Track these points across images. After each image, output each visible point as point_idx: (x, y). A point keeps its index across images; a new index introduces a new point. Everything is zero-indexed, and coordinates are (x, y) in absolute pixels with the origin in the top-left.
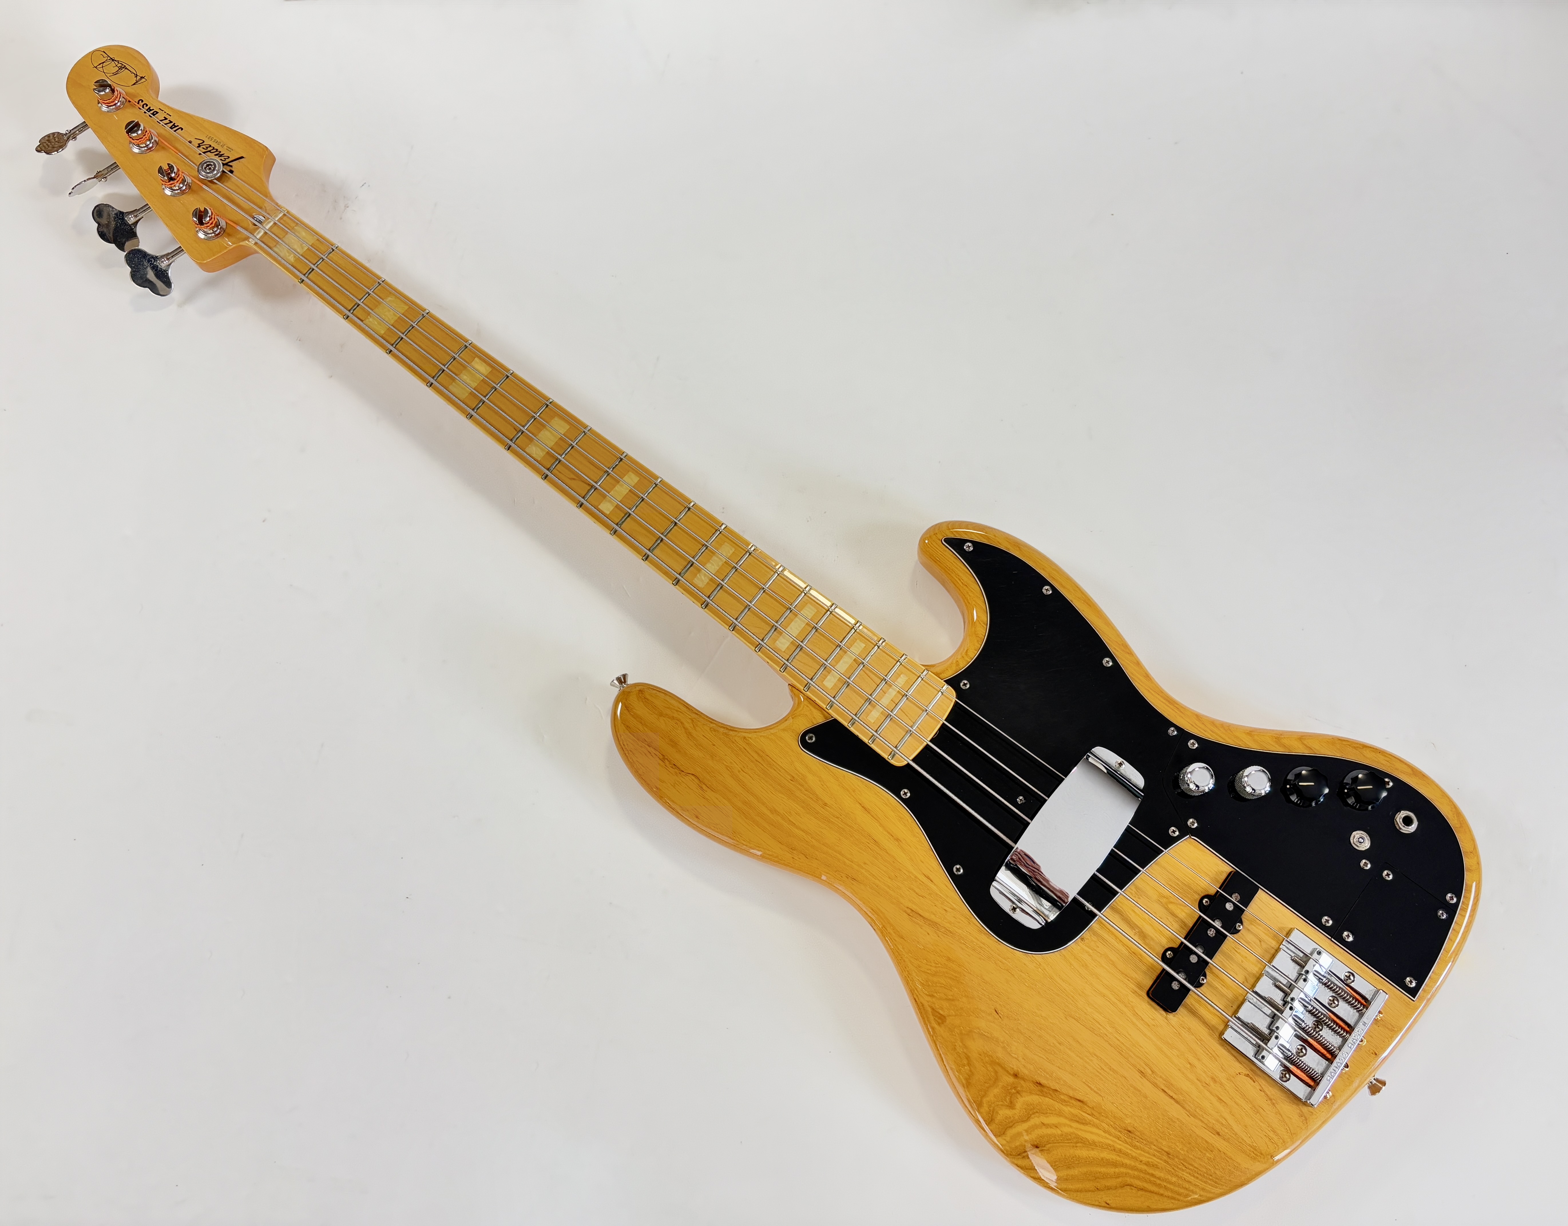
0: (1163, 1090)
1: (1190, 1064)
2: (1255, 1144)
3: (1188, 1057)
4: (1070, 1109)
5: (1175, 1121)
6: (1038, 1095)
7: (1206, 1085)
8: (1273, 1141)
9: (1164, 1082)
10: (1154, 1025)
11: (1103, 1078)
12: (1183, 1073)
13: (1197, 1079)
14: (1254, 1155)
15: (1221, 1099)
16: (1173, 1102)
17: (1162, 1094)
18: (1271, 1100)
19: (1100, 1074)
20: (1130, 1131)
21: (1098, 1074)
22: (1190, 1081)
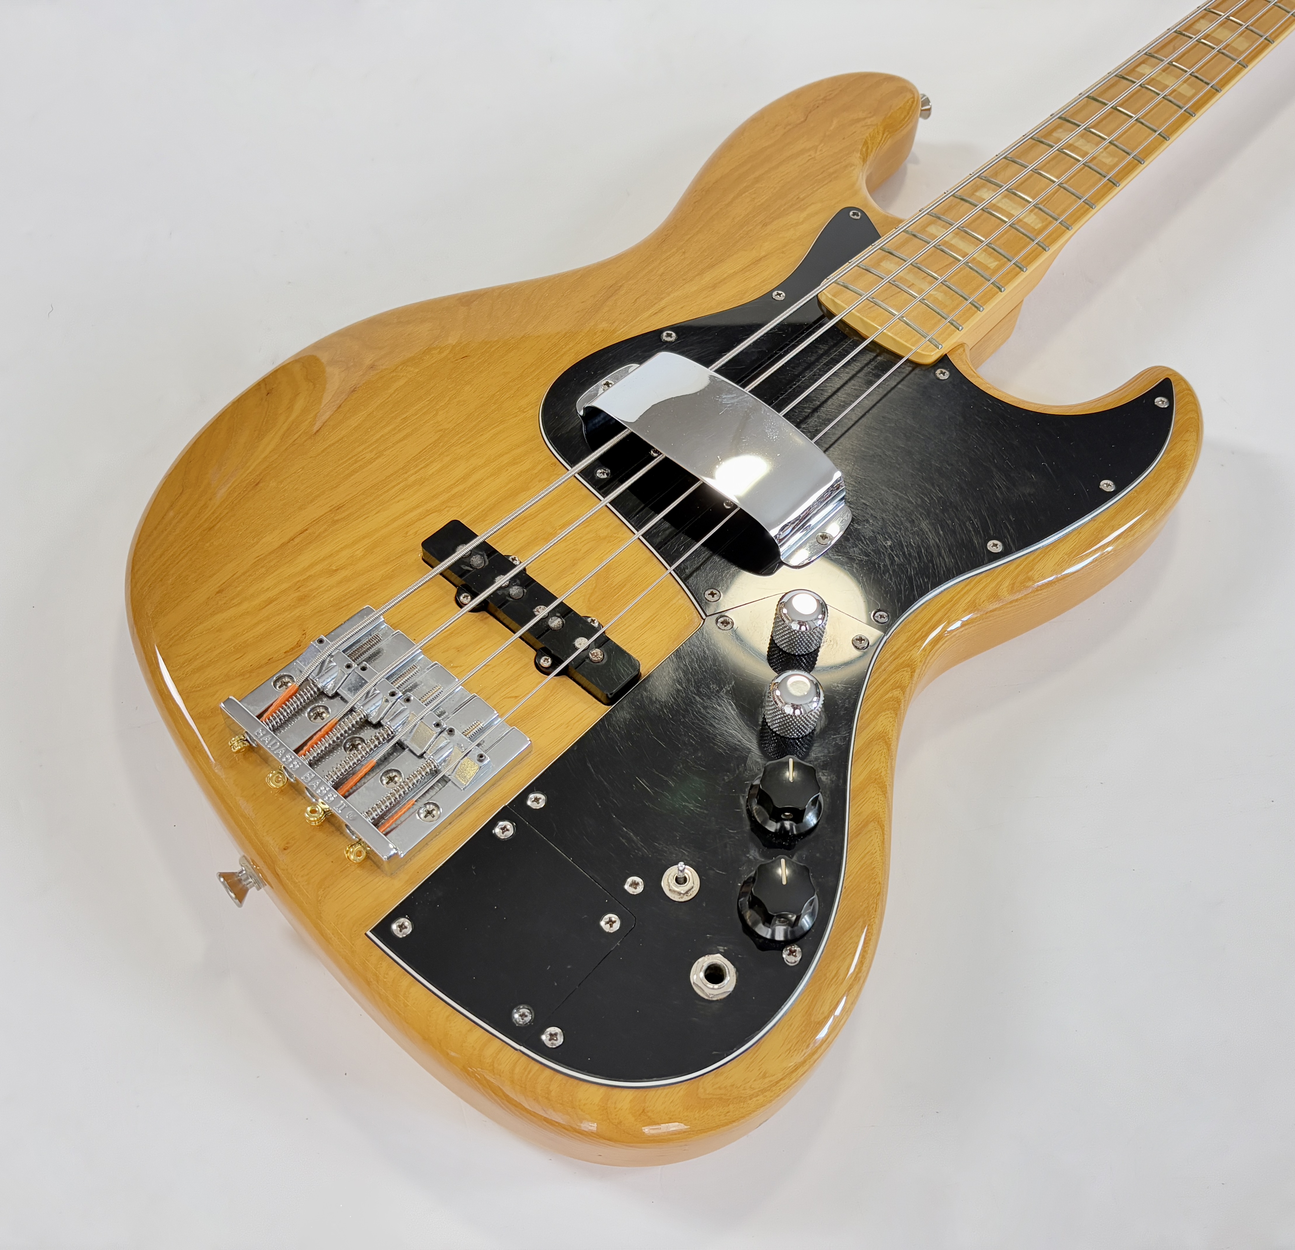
0: (306, 530)
1: (337, 570)
3: (347, 569)
4: (309, 420)
5: (255, 540)
6: (338, 388)
7: (297, 587)
9: (317, 533)
10: (407, 533)
11: (341, 462)
12: (324, 559)
13: (309, 576)
15: (271, 602)
16: (286, 539)
17: (299, 528)
18: (251, 672)
19: (350, 459)
20: (257, 485)
21: (350, 456)
22: (309, 566)
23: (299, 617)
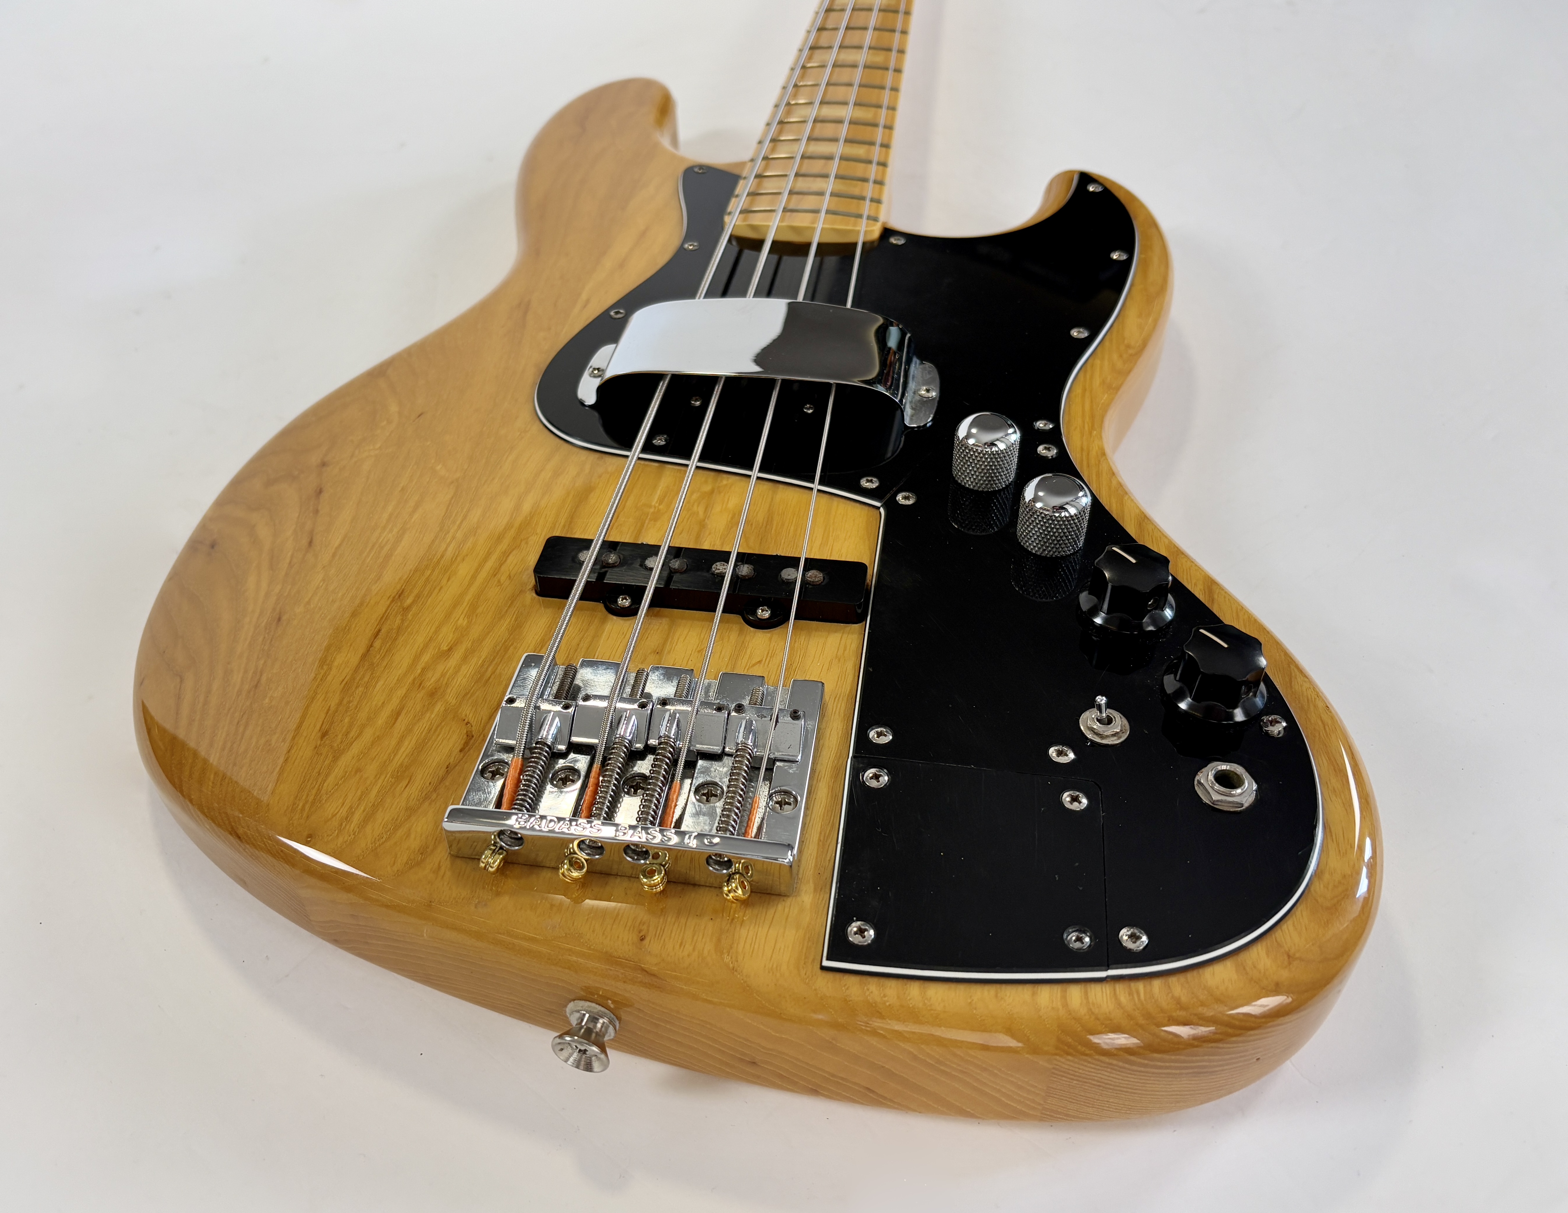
0: (379, 631)
1: (450, 649)
2: (324, 798)
3: (462, 642)
7: (417, 685)
8: (344, 824)
9: (395, 628)
11: (365, 553)
12: (426, 647)
13: (423, 669)
14: (300, 807)
15: (398, 714)
16: (362, 651)
17: (370, 633)
19: (372, 548)
20: (279, 620)
21: (371, 544)
22: (414, 660)
23: (445, 710)
